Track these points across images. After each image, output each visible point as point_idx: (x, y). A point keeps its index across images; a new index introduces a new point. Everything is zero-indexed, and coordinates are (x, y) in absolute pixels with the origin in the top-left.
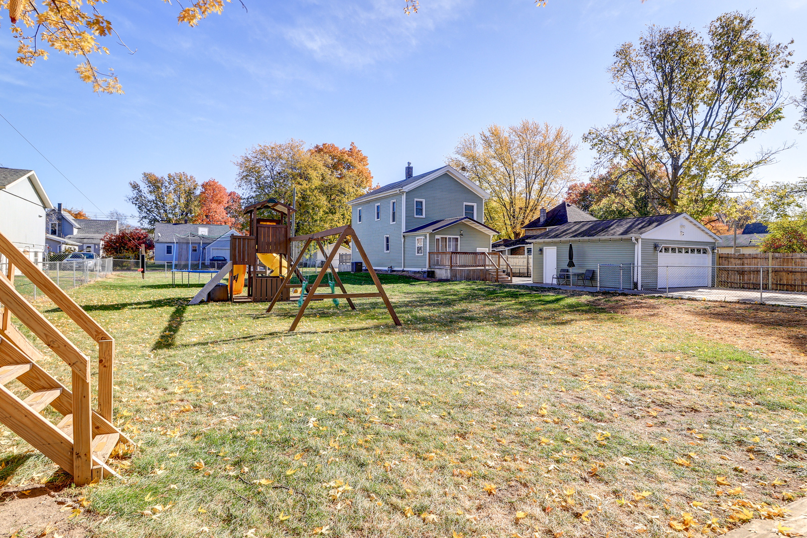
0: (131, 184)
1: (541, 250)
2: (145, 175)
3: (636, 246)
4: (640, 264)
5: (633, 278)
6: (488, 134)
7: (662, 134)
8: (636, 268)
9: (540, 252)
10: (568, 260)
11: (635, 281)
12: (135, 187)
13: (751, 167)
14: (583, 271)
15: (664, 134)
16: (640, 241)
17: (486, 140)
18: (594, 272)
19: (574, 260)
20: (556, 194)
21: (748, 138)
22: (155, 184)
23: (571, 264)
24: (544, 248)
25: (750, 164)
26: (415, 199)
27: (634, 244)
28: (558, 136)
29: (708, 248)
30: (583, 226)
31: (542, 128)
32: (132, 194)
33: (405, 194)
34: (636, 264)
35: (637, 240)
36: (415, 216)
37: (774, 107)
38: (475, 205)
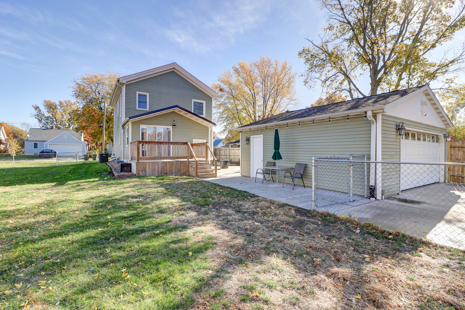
0: (34, 107)
1: (248, 140)
2: (45, 101)
3: (373, 127)
4: (379, 159)
5: (369, 179)
6: (238, 67)
7: (362, 45)
8: (372, 166)
9: (247, 142)
10: (273, 151)
11: (372, 183)
12: (37, 108)
13: (447, 65)
14: (293, 165)
15: (364, 45)
16: (380, 117)
17: (236, 71)
18: (306, 166)
19: (281, 151)
20: (284, 108)
21: (437, 45)
22: (51, 107)
23: (277, 156)
24: (252, 137)
25: (447, 62)
26: (137, 92)
27: (370, 123)
28: (284, 68)
29: (441, 135)
30: (295, 113)
31: (273, 62)
32: (35, 112)
33: (124, 86)
34: (373, 159)
35: (375, 116)
36: (137, 108)
37: (461, 15)
38: (204, 102)
